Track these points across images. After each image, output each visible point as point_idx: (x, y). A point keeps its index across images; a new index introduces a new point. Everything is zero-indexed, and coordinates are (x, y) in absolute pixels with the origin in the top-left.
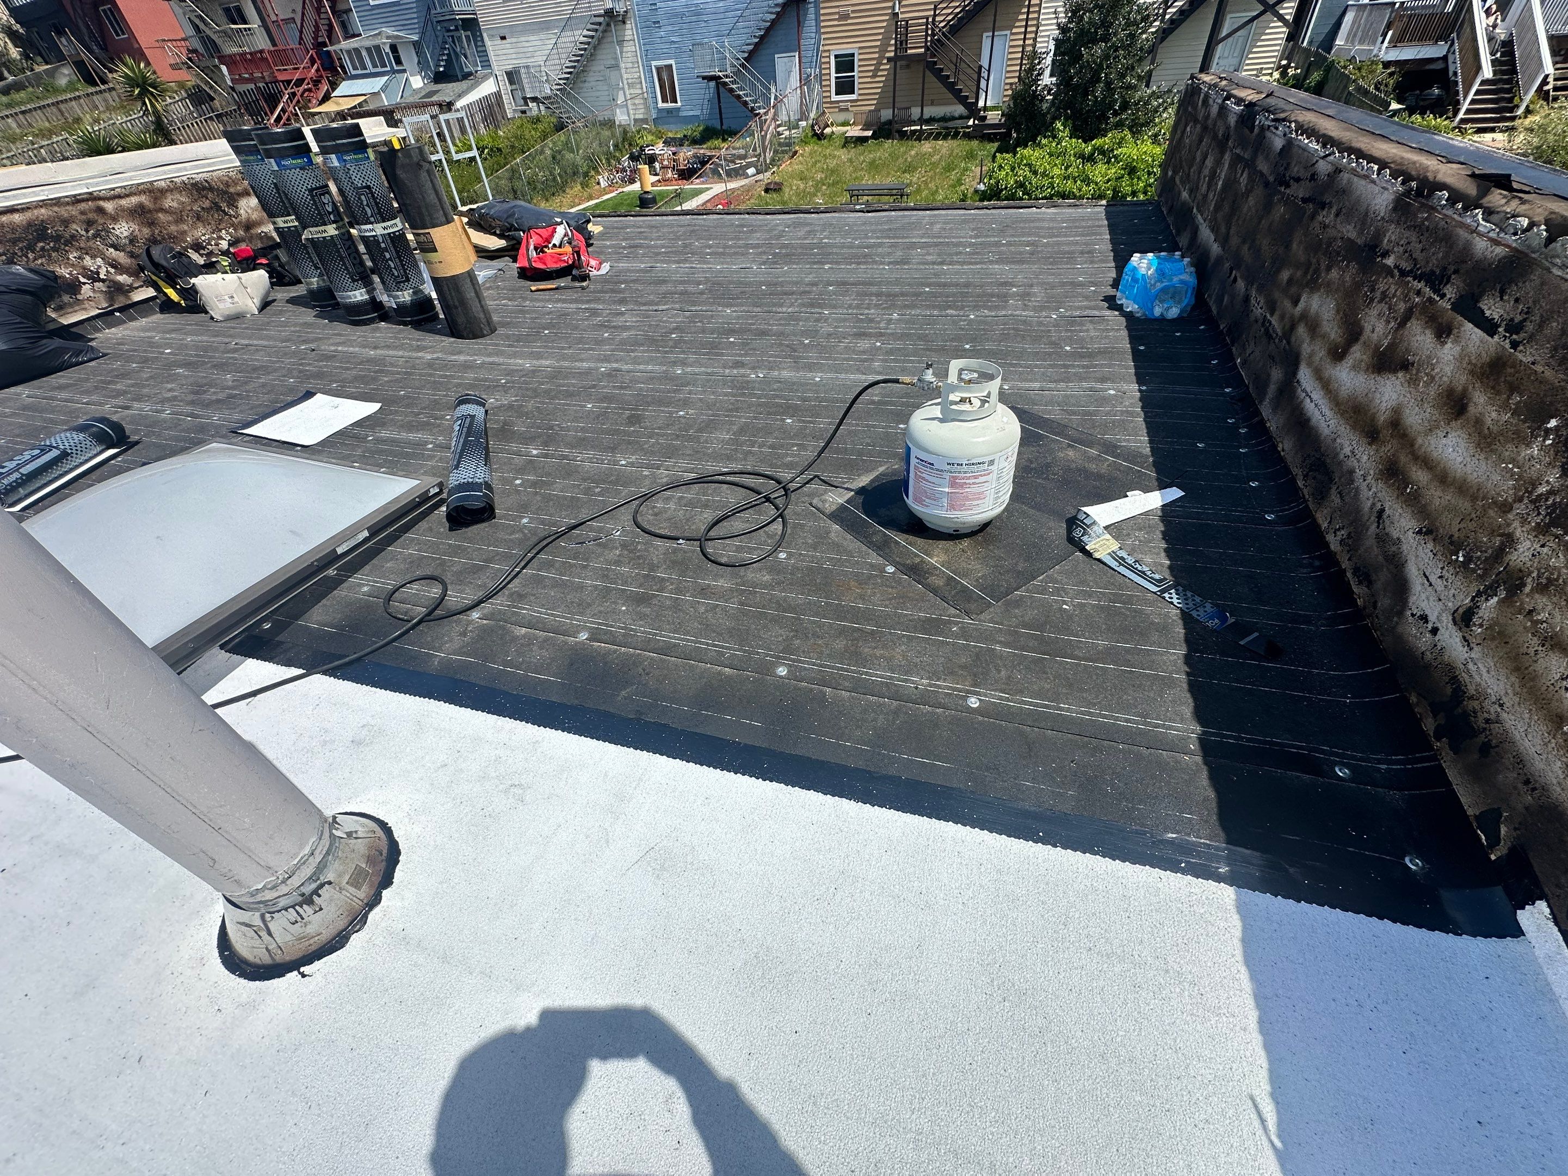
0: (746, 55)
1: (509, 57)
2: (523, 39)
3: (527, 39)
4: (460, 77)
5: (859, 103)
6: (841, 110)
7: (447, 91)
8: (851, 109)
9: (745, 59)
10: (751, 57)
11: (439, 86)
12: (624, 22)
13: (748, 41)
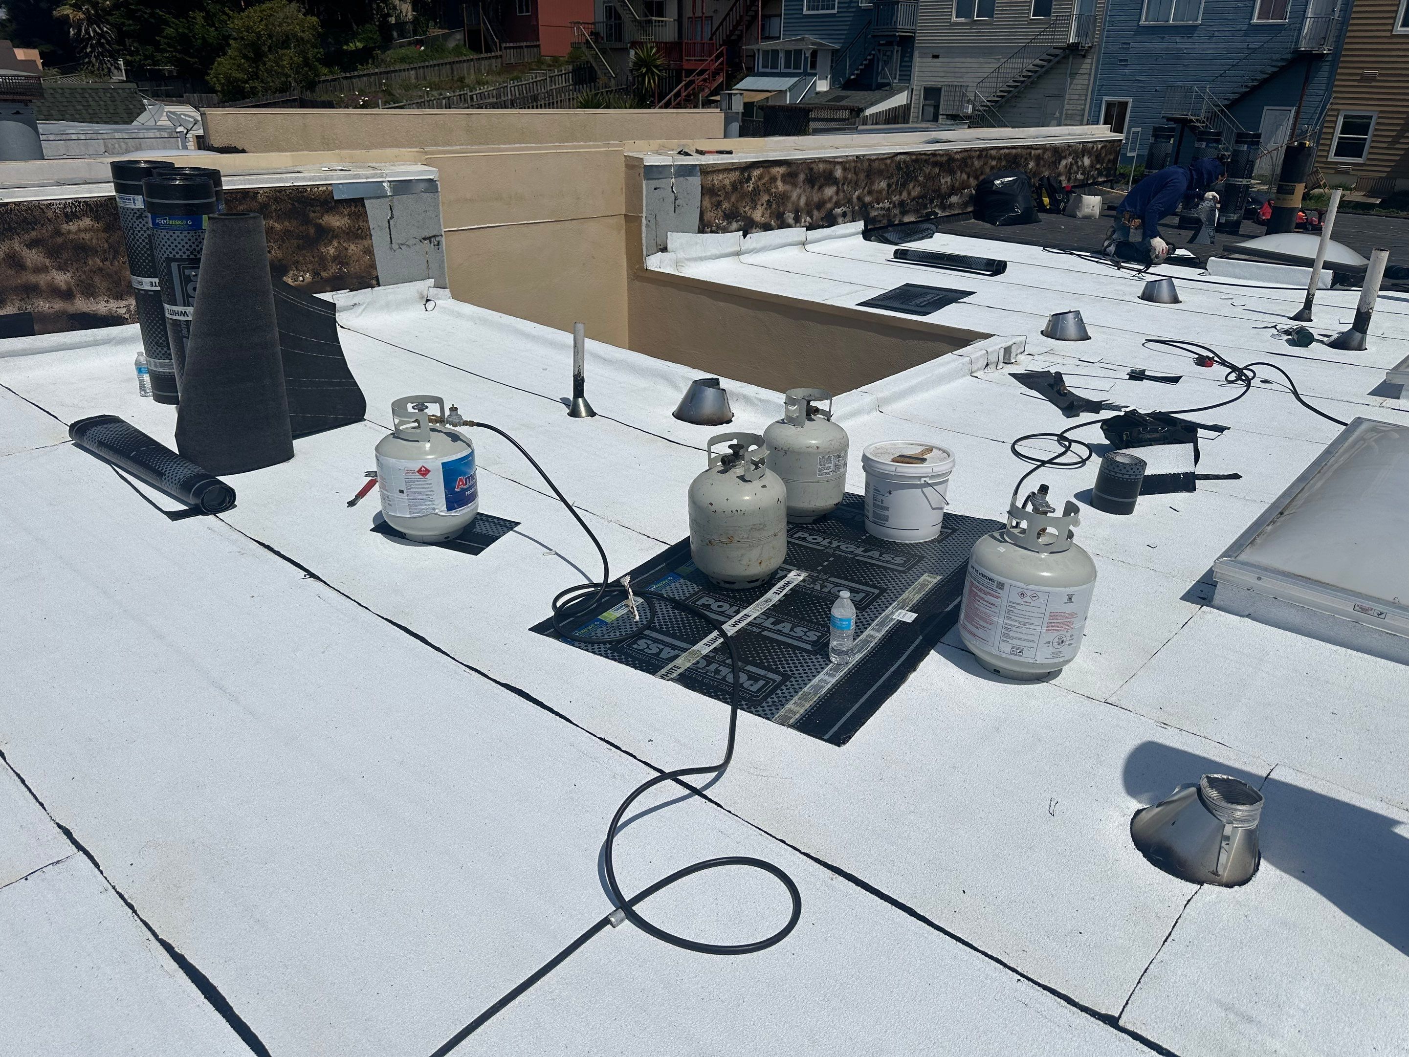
0: (1227, 102)
1: (936, 74)
2: (957, 60)
3: (963, 60)
4: (874, 87)
5: (1364, 168)
6: (1338, 172)
7: (856, 98)
8: (1352, 172)
9: (1225, 106)
10: (1233, 105)
11: (848, 93)
12: (1084, 56)
13: (1236, 90)
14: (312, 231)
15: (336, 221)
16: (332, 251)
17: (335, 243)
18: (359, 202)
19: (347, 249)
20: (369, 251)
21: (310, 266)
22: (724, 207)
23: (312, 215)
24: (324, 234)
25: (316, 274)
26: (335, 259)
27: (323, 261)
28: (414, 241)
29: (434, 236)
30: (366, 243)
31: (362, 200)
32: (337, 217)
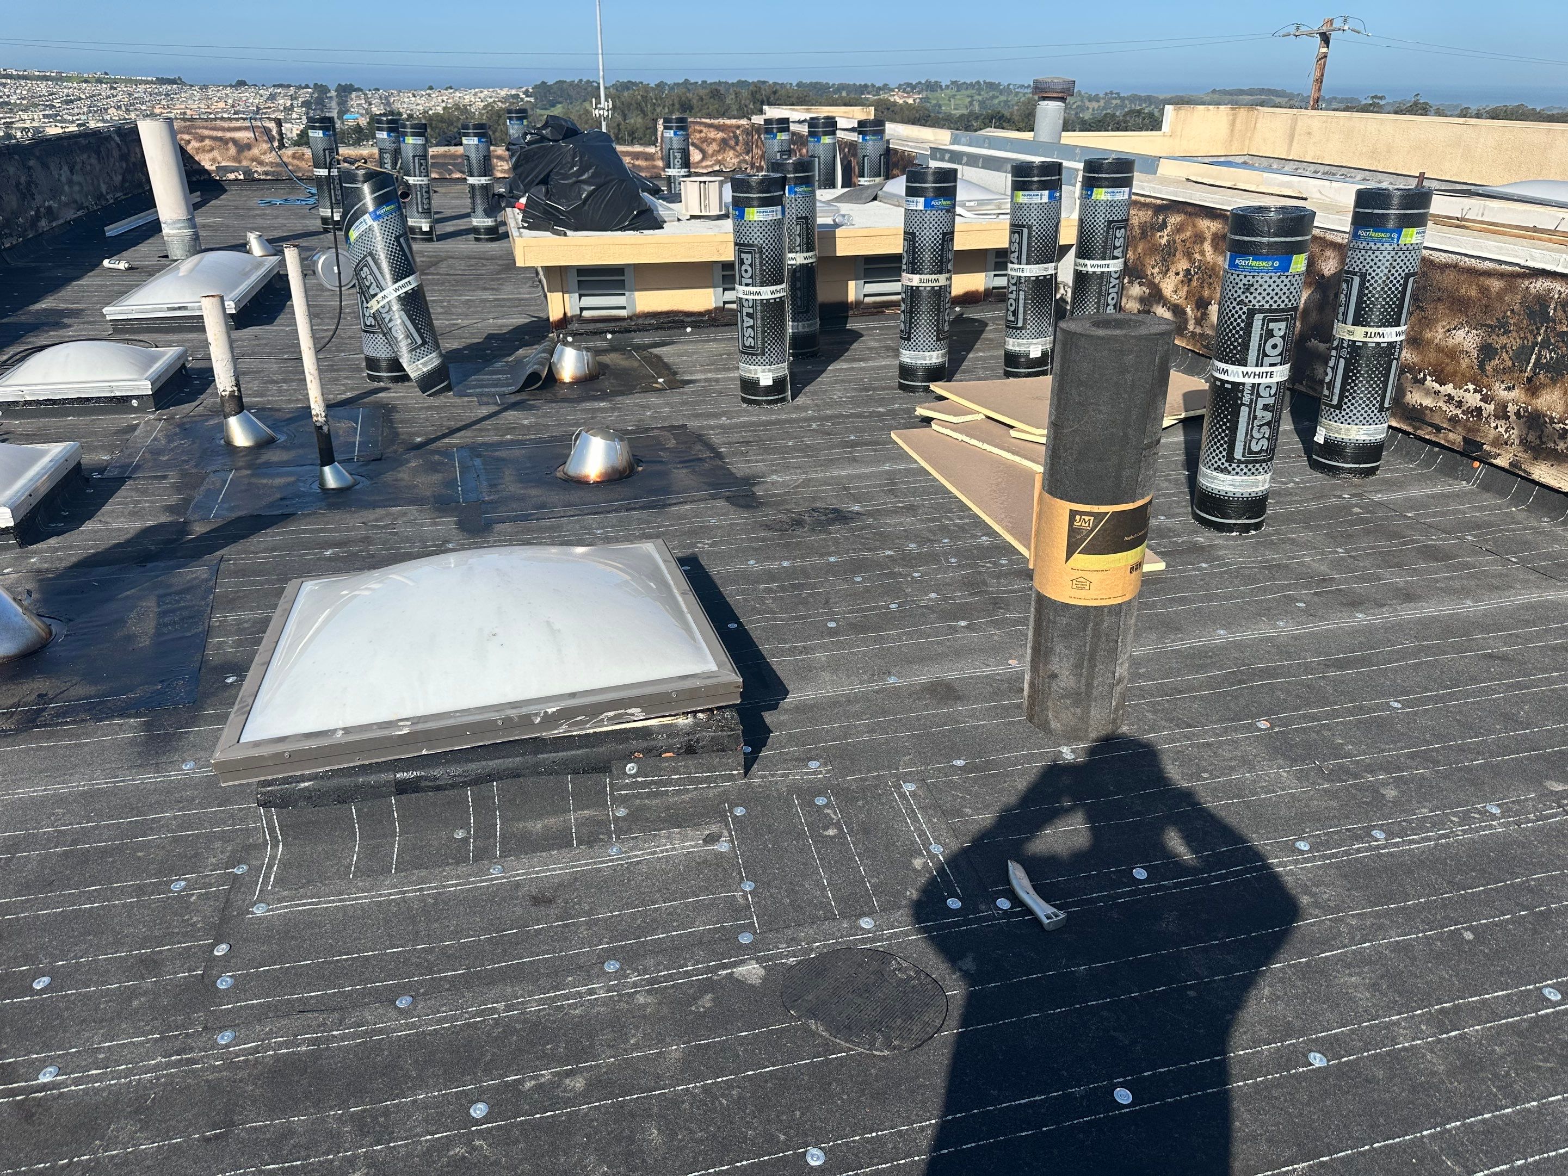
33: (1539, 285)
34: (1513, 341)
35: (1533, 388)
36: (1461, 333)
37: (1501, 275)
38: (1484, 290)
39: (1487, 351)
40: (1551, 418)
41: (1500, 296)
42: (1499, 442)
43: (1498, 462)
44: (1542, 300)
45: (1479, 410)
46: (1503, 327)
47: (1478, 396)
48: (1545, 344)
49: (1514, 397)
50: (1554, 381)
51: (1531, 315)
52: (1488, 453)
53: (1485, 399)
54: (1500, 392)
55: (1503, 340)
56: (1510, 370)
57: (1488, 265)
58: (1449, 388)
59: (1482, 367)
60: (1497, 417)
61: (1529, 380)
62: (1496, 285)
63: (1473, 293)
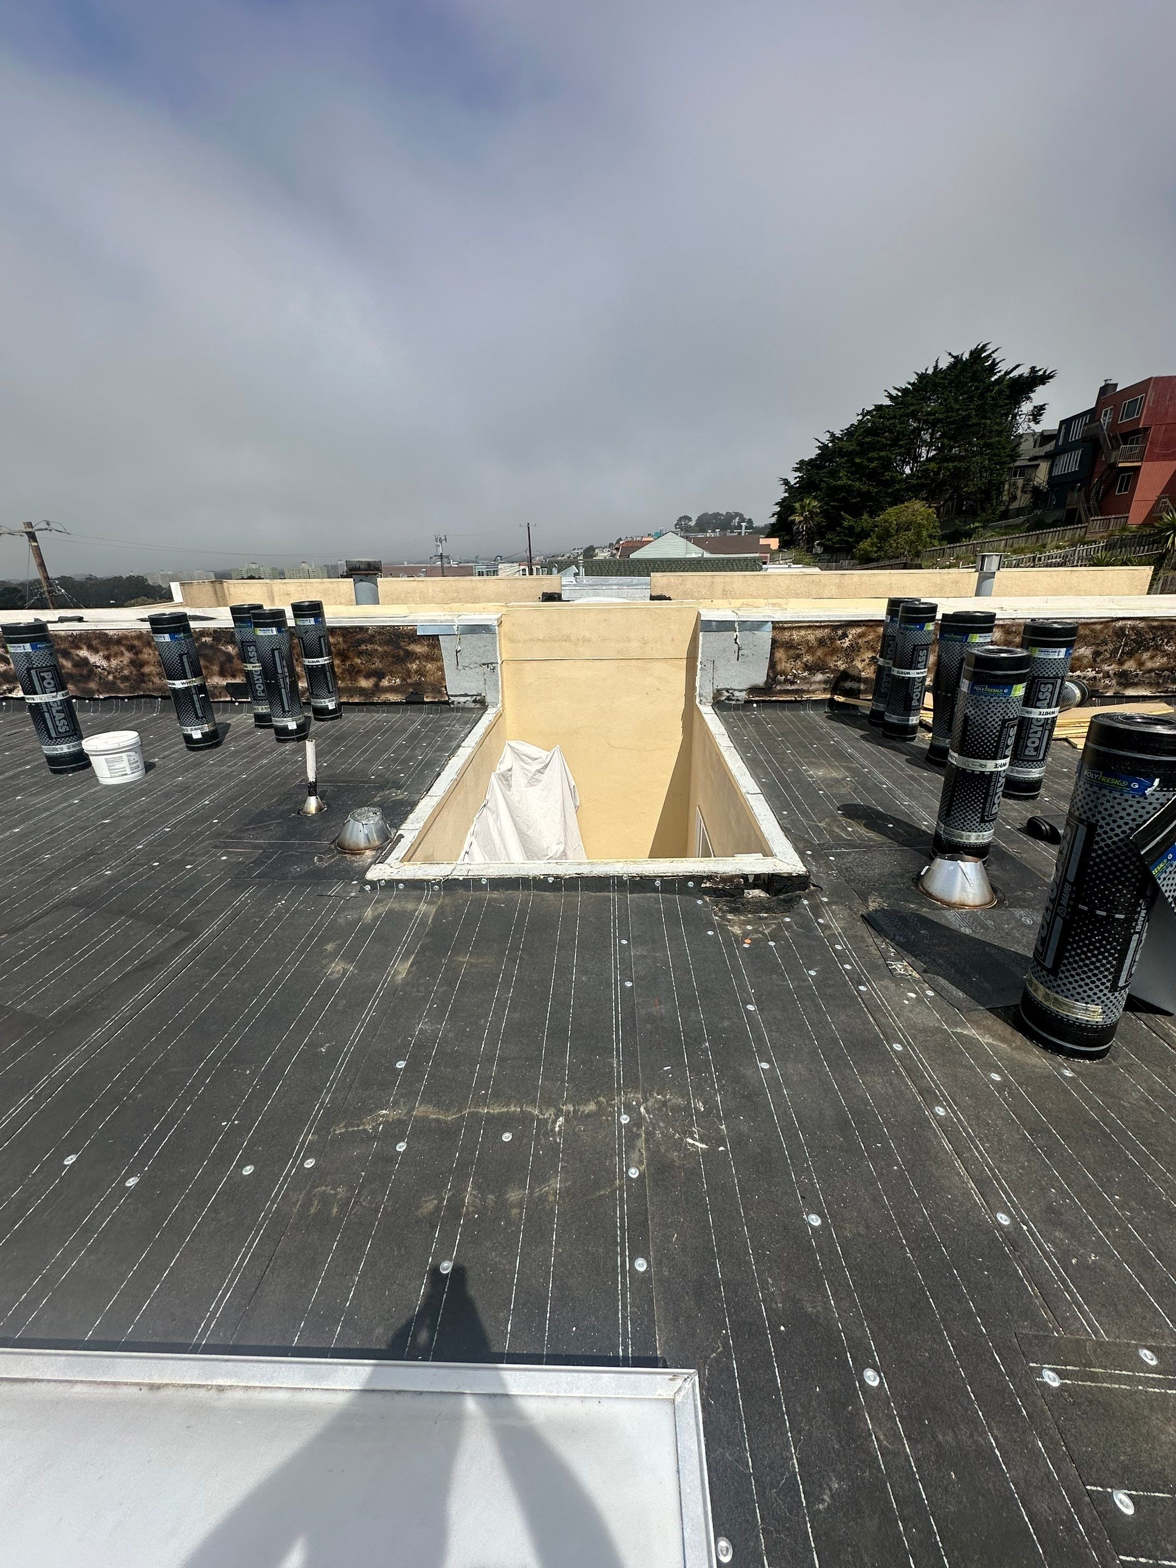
14: (402, 653)
15: (418, 649)
16: (415, 667)
17: (417, 662)
18: (435, 637)
19: (425, 666)
20: (441, 669)
21: (400, 675)
22: (805, 659)
23: (402, 644)
24: (410, 656)
25: (403, 679)
26: (416, 672)
27: (408, 673)
28: (475, 665)
29: (492, 663)
30: (439, 664)
31: (438, 635)
32: (419, 646)
33: (1120, 623)
34: (1110, 647)
35: (1121, 663)
36: (1083, 649)
37: (1101, 623)
38: (1092, 630)
39: (1096, 654)
40: (1131, 671)
41: (1101, 631)
42: (1107, 687)
43: (1108, 694)
44: (1122, 629)
45: (1095, 677)
46: (1105, 642)
47: (1094, 672)
48: (1126, 645)
49: (1111, 668)
50: (1131, 657)
51: (1118, 637)
52: (1102, 693)
53: (1097, 672)
54: (1106, 668)
55: (1105, 648)
56: (1109, 658)
57: (1092, 620)
58: (1078, 673)
59: (1095, 661)
60: (1104, 677)
61: (1119, 660)
62: (1099, 627)
63: (1087, 632)
